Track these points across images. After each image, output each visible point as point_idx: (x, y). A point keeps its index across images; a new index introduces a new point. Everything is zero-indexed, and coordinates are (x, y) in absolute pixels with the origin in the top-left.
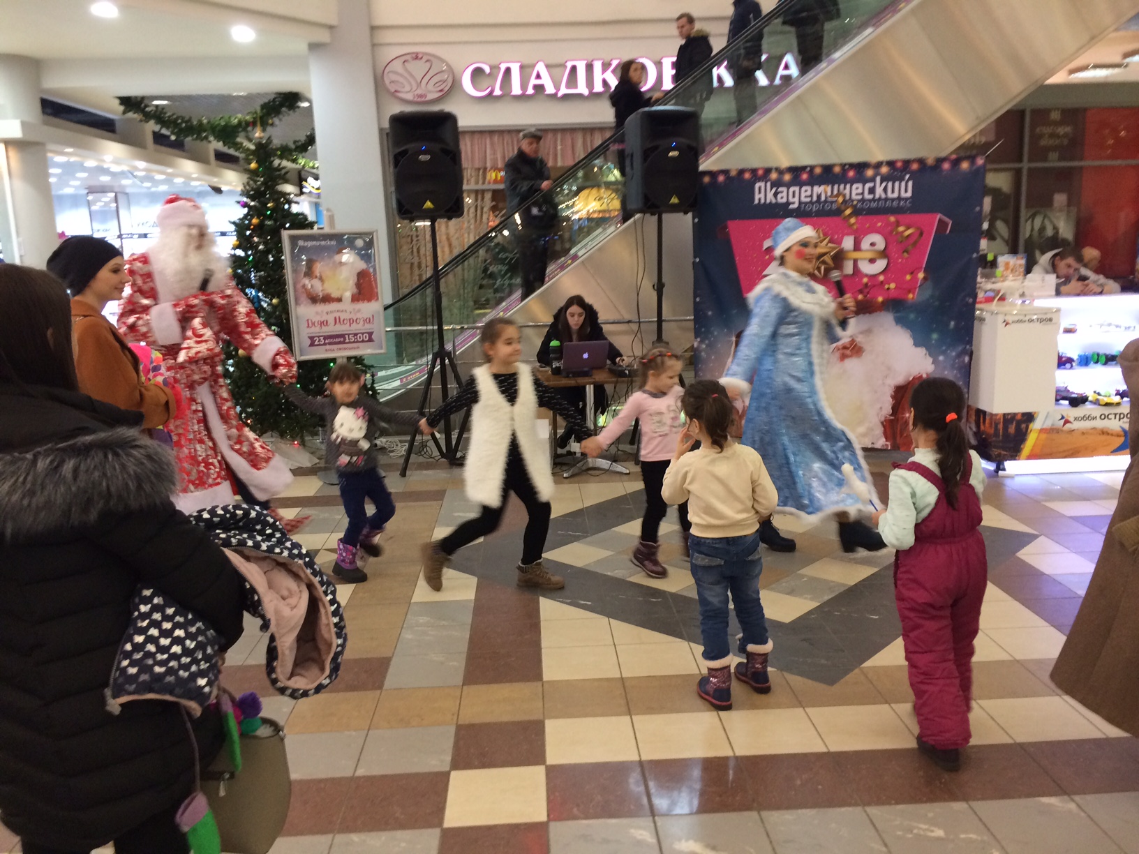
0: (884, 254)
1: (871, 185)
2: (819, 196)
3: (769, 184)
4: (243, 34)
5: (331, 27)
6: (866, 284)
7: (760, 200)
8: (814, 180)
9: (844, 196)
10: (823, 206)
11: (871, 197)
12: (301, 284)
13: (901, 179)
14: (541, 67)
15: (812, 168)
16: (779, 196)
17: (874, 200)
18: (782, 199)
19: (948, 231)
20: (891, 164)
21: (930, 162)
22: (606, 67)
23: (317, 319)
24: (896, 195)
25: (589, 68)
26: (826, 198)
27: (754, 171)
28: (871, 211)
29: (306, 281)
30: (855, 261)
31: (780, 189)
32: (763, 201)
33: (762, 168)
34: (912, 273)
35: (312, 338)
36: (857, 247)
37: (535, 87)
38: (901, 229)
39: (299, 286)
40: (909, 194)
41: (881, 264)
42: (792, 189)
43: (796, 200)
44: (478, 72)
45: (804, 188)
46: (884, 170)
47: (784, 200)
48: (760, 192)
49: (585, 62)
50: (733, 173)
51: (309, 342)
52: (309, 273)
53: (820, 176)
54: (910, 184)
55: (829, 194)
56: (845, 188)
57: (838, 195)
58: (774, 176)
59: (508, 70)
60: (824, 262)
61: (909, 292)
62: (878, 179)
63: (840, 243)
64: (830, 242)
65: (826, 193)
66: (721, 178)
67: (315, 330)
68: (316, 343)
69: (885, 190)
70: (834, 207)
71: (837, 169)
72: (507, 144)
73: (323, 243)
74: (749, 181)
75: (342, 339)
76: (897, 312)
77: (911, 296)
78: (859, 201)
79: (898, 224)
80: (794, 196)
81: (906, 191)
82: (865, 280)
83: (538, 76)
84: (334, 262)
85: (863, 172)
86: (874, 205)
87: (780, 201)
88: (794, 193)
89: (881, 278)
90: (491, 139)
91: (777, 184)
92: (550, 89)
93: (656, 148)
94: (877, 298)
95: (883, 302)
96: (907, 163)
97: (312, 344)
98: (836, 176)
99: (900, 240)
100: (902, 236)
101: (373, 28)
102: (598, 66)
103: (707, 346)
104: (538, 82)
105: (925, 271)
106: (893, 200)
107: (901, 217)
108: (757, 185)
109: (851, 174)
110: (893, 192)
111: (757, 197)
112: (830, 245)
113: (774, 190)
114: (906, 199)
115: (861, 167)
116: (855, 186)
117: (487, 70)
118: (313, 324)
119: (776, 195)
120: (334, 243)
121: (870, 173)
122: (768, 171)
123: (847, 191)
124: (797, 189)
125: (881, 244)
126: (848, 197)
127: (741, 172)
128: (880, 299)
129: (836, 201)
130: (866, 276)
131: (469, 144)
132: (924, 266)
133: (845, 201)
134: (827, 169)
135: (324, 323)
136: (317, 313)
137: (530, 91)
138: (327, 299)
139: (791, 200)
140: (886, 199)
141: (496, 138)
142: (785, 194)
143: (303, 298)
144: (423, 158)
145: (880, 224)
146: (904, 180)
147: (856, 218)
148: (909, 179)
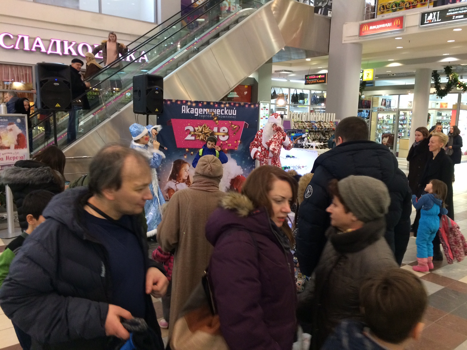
0: (227, 134)
1: (223, 110)
2: (205, 112)
3: (187, 106)
7: (184, 112)
8: (203, 107)
10: (207, 116)
14: (38, 39)
15: (203, 102)
16: (191, 111)
17: (224, 115)
19: (248, 127)
21: (242, 104)
22: (70, 44)
24: (231, 114)
25: (62, 43)
27: (182, 101)
28: (223, 119)
36: (219, 131)
38: (233, 126)
41: (227, 137)
43: (197, 113)
44: (7, 37)
45: (200, 109)
46: (227, 105)
47: (193, 113)
48: (184, 109)
49: (60, 41)
50: (174, 101)
53: (205, 105)
54: (236, 111)
55: (209, 112)
57: (212, 113)
58: (189, 104)
59: (23, 39)
61: (236, 147)
62: (225, 108)
63: (213, 129)
64: (209, 129)
66: (169, 103)
69: (228, 112)
70: (211, 116)
71: (212, 104)
73: (2, 120)
74: (179, 105)
78: (219, 115)
81: (234, 113)
83: (38, 43)
85: (220, 105)
88: (196, 110)
89: (227, 142)
92: (43, 50)
94: (225, 149)
95: (227, 150)
96: (235, 103)
100: (233, 128)
102: (66, 43)
104: (38, 46)
105: (241, 140)
107: (233, 122)
108: (183, 106)
109: (216, 106)
113: (189, 109)
114: (234, 116)
116: (217, 110)
117: (12, 37)
120: (7, 120)
121: (223, 106)
122: (187, 101)
123: (215, 112)
125: (226, 131)
127: (177, 101)
128: (226, 149)
133: (214, 115)
134: (208, 103)
135: (1, 159)
137: (34, 49)
138: (2, 147)
140: (228, 115)
141: (14, 69)
145: (226, 124)
146: (234, 109)
147: (218, 121)
148: (235, 109)
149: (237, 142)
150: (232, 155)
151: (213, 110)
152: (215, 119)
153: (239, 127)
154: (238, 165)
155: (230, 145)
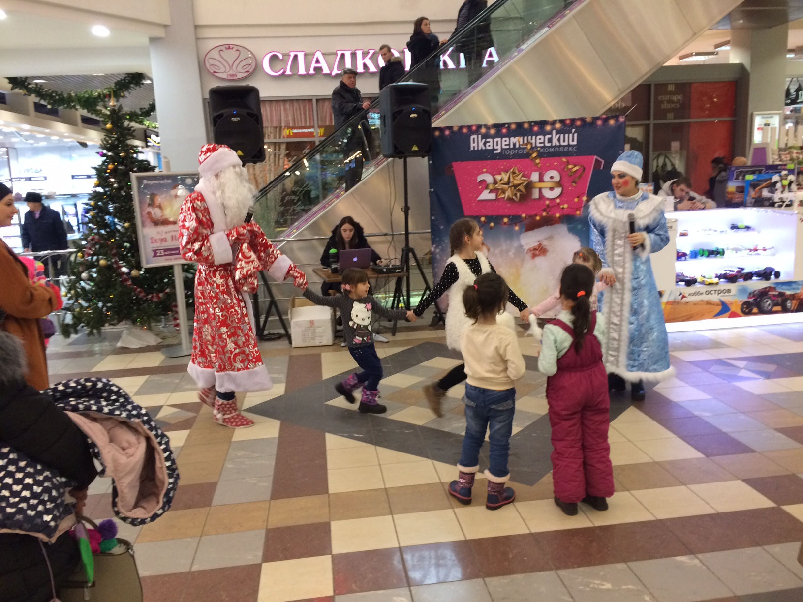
0: (559, 184)
1: (550, 136)
2: (514, 145)
3: (480, 136)
4: (100, 31)
5: (165, 26)
6: (548, 205)
7: (474, 147)
8: (511, 134)
9: (532, 144)
10: (518, 151)
11: (550, 144)
12: (146, 212)
13: (569, 132)
14: (319, 55)
15: (509, 124)
16: (487, 144)
17: (552, 147)
18: (489, 146)
19: (602, 168)
20: (562, 121)
21: (589, 120)
22: (365, 54)
23: (158, 237)
24: (566, 143)
25: (354, 55)
26: (519, 145)
27: (469, 127)
28: (550, 154)
29: (150, 209)
30: (540, 189)
31: (488, 140)
32: (476, 149)
33: (475, 125)
34: (578, 197)
35: (155, 251)
36: (541, 180)
37: (316, 69)
38: (570, 166)
39: (145, 213)
40: (575, 143)
41: (558, 191)
42: (496, 140)
43: (499, 147)
44: (274, 58)
45: (504, 139)
46: (558, 126)
47: (491, 148)
48: (474, 143)
49: (350, 52)
50: (455, 129)
51: (153, 254)
52: (152, 204)
53: (514, 131)
54: (576, 135)
55: (521, 143)
56: (532, 139)
57: (527, 144)
58: (483, 130)
59: (296, 57)
60: (519, 190)
61: (577, 210)
62: (554, 132)
63: (529, 176)
64: (522, 176)
65: (519, 142)
66: (447, 132)
67: (157, 246)
68: (158, 255)
69: (559, 140)
70: (525, 151)
71: (526, 126)
72: (296, 109)
73: (162, 182)
74: (466, 134)
75: (177, 252)
76: (569, 224)
77: (578, 213)
78: (541, 147)
79: (568, 163)
80: (497, 145)
81: (573, 141)
82: (547, 202)
83: (318, 61)
84: (171, 195)
85: (544, 127)
86: (552, 150)
87: (488, 148)
88: (497, 142)
89: (558, 201)
90: (284, 105)
91: (485, 136)
92: (326, 70)
93: (401, 111)
94: (555, 215)
95: (559, 218)
96: (573, 121)
97: (155, 256)
98: (526, 130)
99: (570, 174)
101: (196, 27)
102: (359, 54)
103: (441, 250)
104: (318, 65)
105: (587, 196)
106: (564, 146)
107: (572, 159)
108: (472, 137)
109: (536, 129)
110: (564, 141)
111: (472, 145)
112: (523, 178)
113: (484, 140)
114: (573, 146)
115: (543, 124)
116: (538, 137)
117: (281, 57)
118: (156, 240)
119: (485, 144)
120: (170, 181)
121: (548, 128)
122: (479, 127)
123: (533, 141)
124: (499, 139)
125: (557, 178)
126: (534, 145)
127: (461, 128)
128: (558, 215)
129: (525, 148)
130: (548, 199)
131: (268, 109)
132: (586, 192)
133: (532, 148)
134: (520, 125)
135: (163, 240)
136: (158, 233)
137: (312, 72)
138: (165, 222)
139: (496, 147)
140: (560, 146)
141: (288, 106)
142: (491, 143)
143: (148, 222)
144: (234, 119)
145: (556, 164)
146: (571, 133)
147: (540, 160)
149: (580, 200)
151: (530, 137)
152: (534, 155)
153: (584, 169)
155: (566, 206)
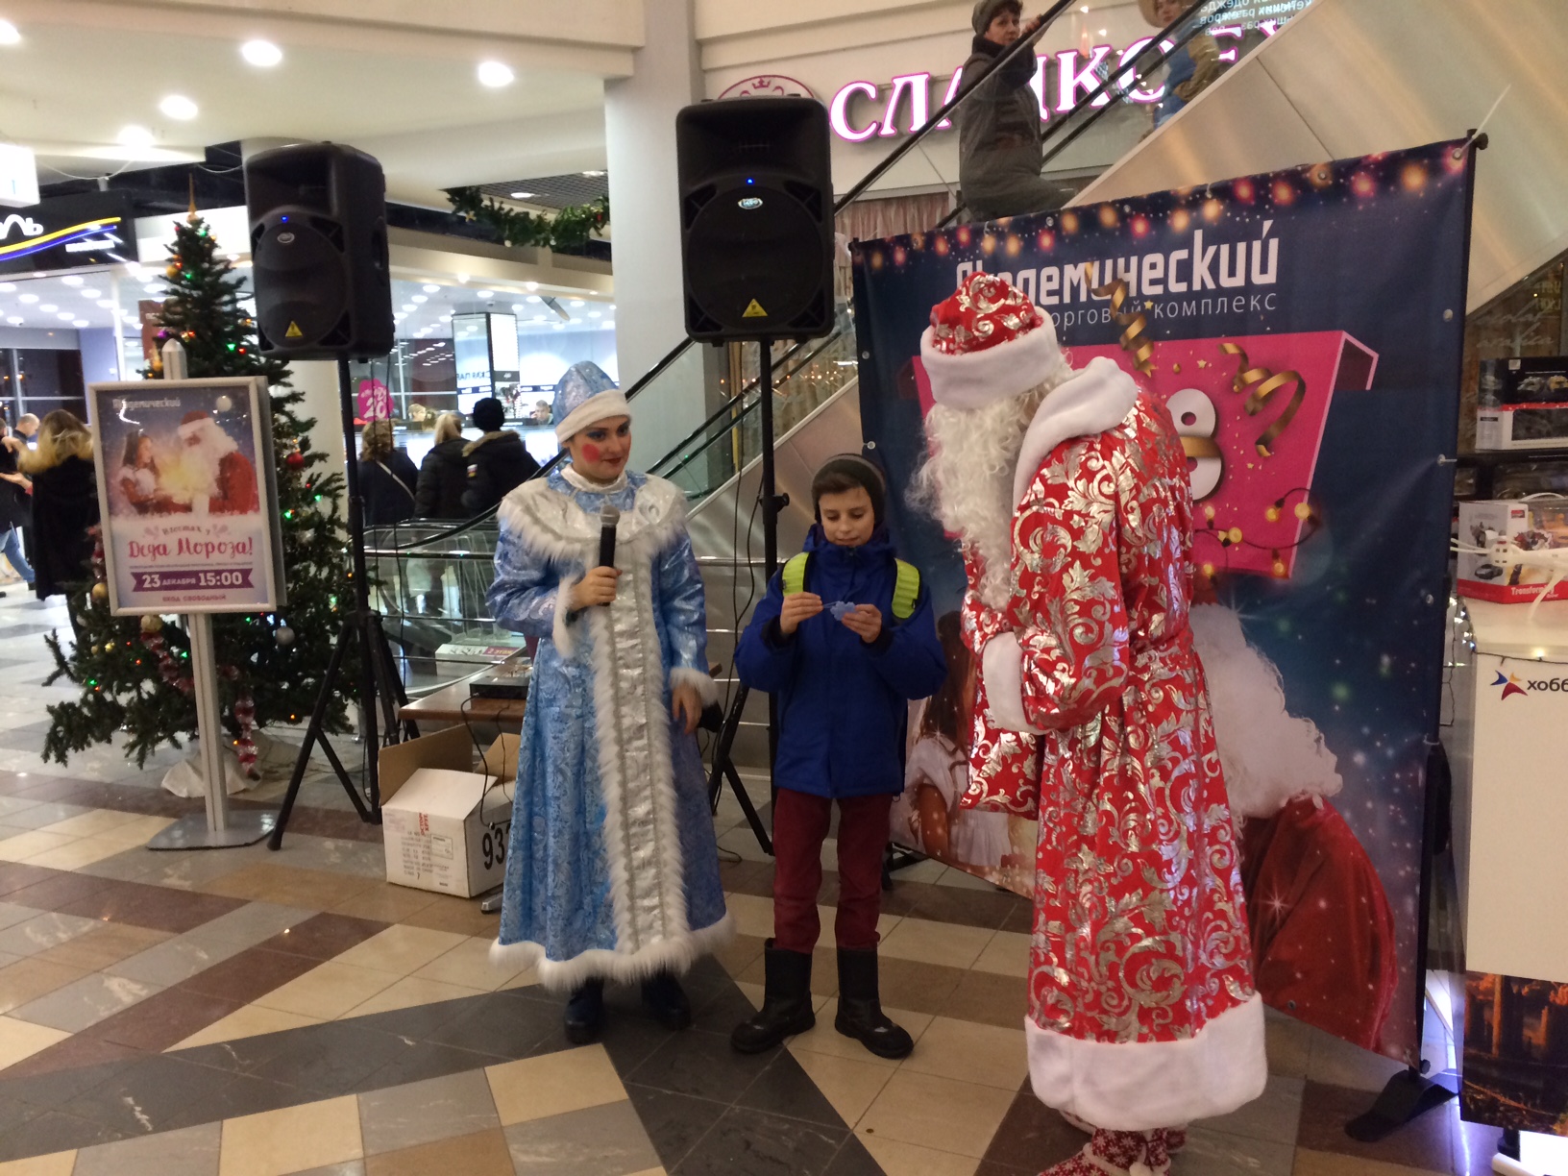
0: (1214, 445)
1: (1183, 254)
4: (495, 73)
5: (635, 50)
8: (1066, 251)
9: (1126, 285)
12: (119, 478)
13: (1250, 234)
15: (1057, 217)
17: (1190, 295)
19: (1368, 387)
20: (1224, 191)
21: (1318, 177)
22: (1081, 63)
23: (147, 541)
24: (1239, 281)
26: (1089, 291)
27: (952, 235)
28: (1185, 327)
29: (126, 472)
34: (1279, 504)
35: (139, 577)
38: (1252, 376)
40: (1271, 278)
41: (1208, 473)
44: (856, 99)
45: (1046, 272)
46: (1212, 210)
50: (918, 243)
51: (133, 582)
52: (132, 458)
53: (1075, 239)
55: (1095, 285)
58: (988, 243)
59: (907, 89)
61: (1276, 556)
62: (1198, 235)
65: (1089, 281)
66: (900, 256)
67: (144, 562)
68: (147, 585)
70: (1106, 316)
71: (1109, 218)
73: (157, 404)
74: (944, 259)
75: (193, 581)
76: (1247, 610)
77: (1279, 567)
78: (1155, 299)
79: (1244, 361)
81: (1264, 270)
84: (178, 438)
86: (1189, 309)
89: (1210, 511)
90: (884, 213)
93: (710, 191)
95: (1213, 578)
96: (1261, 184)
97: (140, 586)
98: (1107, 233)
99: (1250, 406)
100: (1255, 397)
101: (699, 46)
102: (1067, 62)
105: (1310, 502)
107: (1259, 345)
108: (960, 269)
109: (1140, 227)
110: (1232, 273)
114: (1265, 289)
115: (1159, 206)
116: (1149, 259)
117: (872, 92)
118: (141, 550)
120: (176, 403)
121: (1180, 221)
122: (977, 232)
123: (1132, 277)
124: (1031, 274)
125: (1206, 418)
126: (1133, 292)
127: (931, 238)
128: (1206, 570)
129: (1108, 304)
132: (1309, 487)
133: (1128, 301)
134: (1089, 218)
135: (160, 550)
136: (148, 531)
138: (164, 506)
140: (1220, 291)
143: (123, 503)
144: (282, 238)
145: (1202, 364)
146: (1258, 237)
147: (1152, 348)
148: (1271, 234)
149: (1287, 518)
150: (1250, 617)
151: (1121, 261)
152: (1134, 330)
153: (1302, 386)
154: (1293, 709)
155: (1235, 535)
